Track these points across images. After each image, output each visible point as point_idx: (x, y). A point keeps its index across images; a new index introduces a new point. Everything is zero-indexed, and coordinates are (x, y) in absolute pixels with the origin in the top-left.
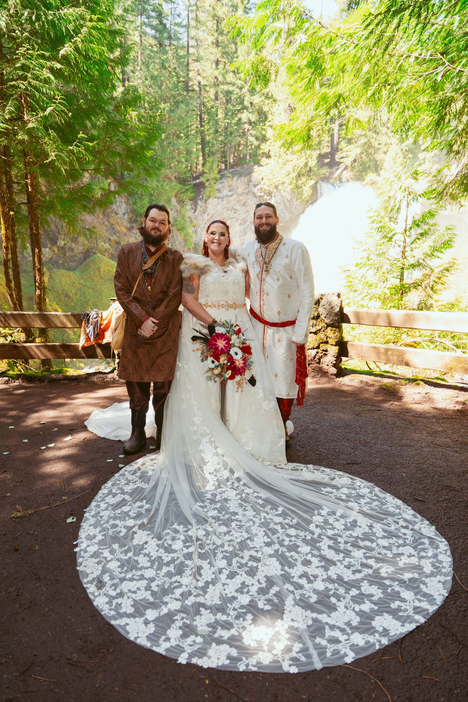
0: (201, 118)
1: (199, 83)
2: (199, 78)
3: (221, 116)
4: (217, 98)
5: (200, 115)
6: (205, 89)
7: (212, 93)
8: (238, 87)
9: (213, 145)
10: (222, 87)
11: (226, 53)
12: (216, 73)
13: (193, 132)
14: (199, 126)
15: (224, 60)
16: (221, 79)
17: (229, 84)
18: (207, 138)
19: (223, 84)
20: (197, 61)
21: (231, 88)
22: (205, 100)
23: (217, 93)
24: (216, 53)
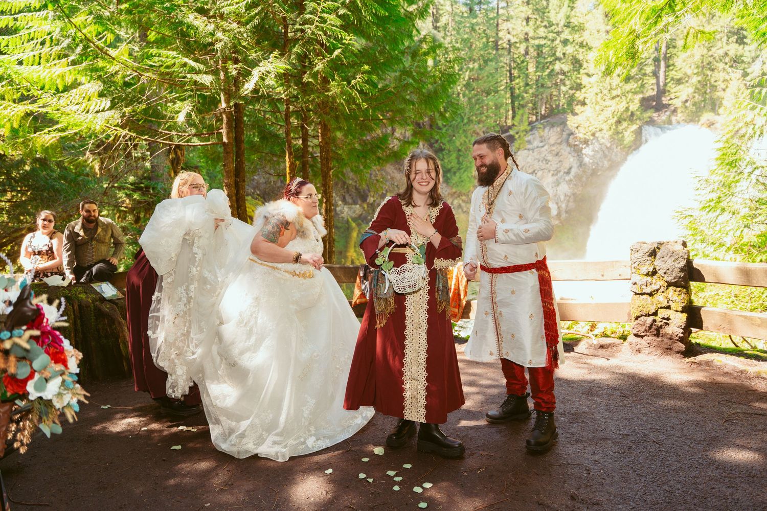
0: (511, 74)
1: (509, 41)
2: (509, 37)
3: (531, 69)
4: (527, 53)
5: (510, 71)
6: (515, 47)
7: (522, 48)
8: (549, 40)
9: (523, 98)
10: (532, 41)
11: (537, 10)
12: (527, 29)
13: (502, 88)
14: (509, 81)
15: (534, 16)
16: (531, 34)
17: (540, 38)
18: (517, 91)
19: (534, 38)
20: (507, 20)
21: (542, 42)
22: (515, 56)
23: (527, 47)
24: (527, 11)
